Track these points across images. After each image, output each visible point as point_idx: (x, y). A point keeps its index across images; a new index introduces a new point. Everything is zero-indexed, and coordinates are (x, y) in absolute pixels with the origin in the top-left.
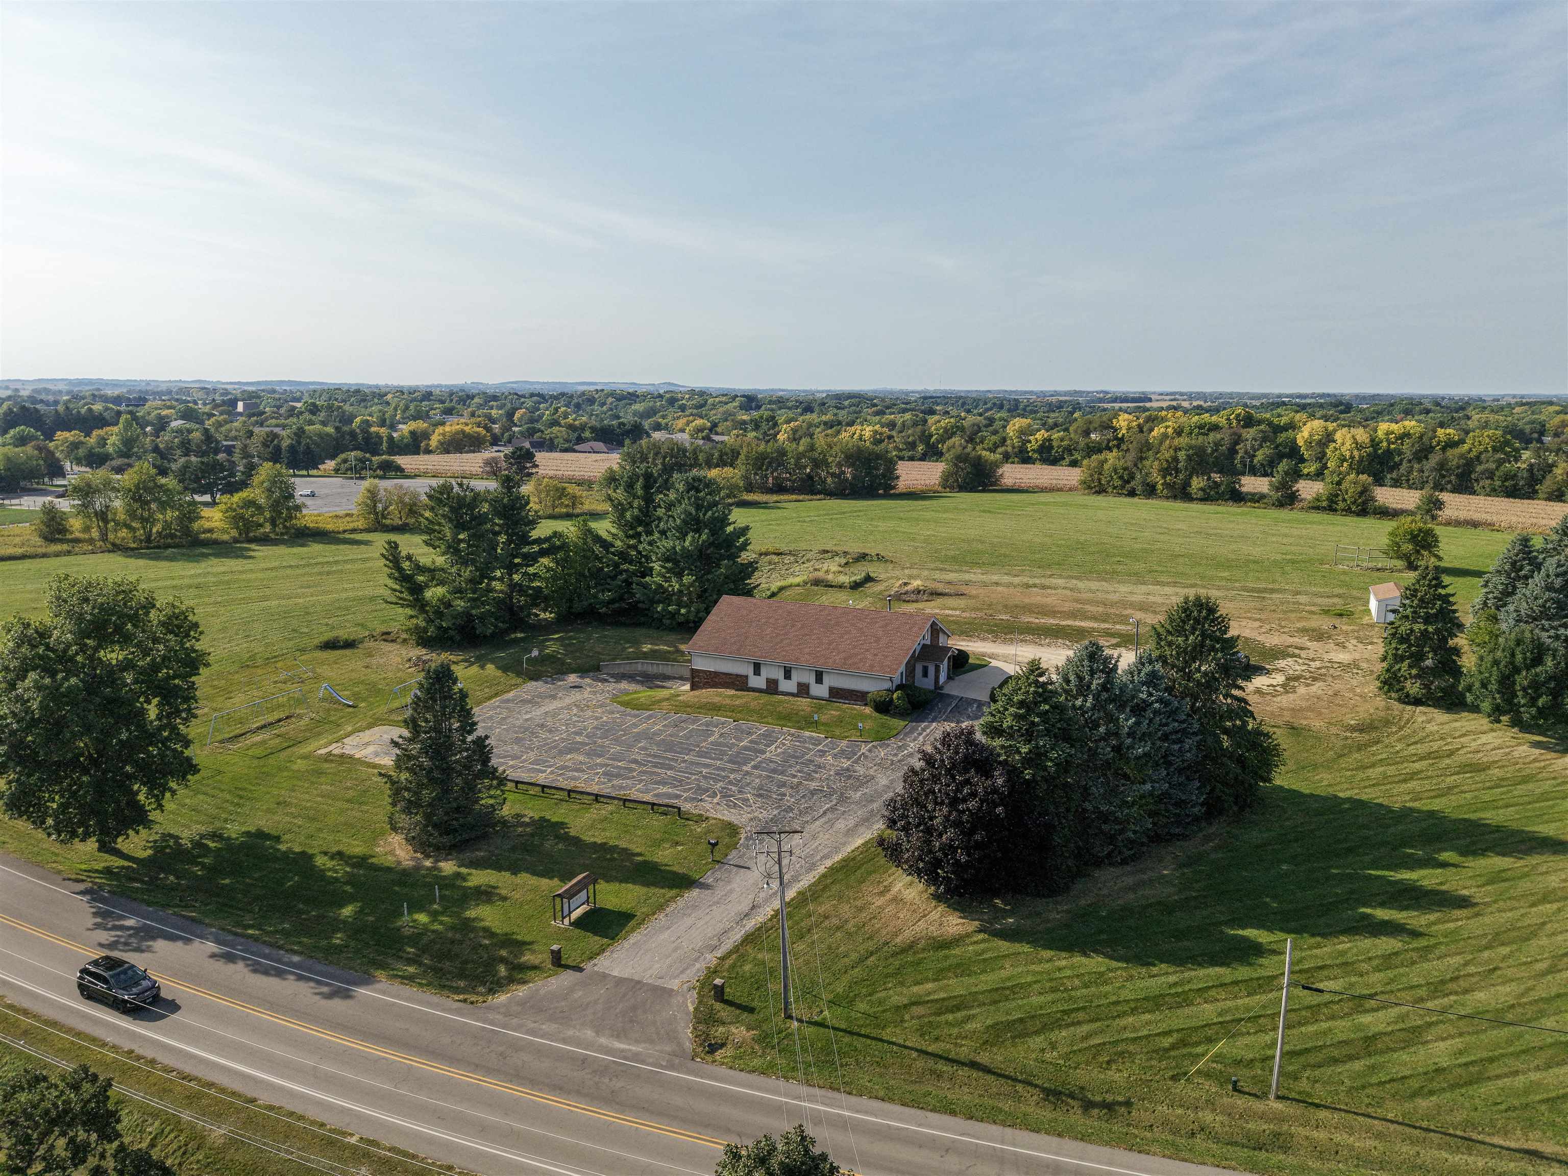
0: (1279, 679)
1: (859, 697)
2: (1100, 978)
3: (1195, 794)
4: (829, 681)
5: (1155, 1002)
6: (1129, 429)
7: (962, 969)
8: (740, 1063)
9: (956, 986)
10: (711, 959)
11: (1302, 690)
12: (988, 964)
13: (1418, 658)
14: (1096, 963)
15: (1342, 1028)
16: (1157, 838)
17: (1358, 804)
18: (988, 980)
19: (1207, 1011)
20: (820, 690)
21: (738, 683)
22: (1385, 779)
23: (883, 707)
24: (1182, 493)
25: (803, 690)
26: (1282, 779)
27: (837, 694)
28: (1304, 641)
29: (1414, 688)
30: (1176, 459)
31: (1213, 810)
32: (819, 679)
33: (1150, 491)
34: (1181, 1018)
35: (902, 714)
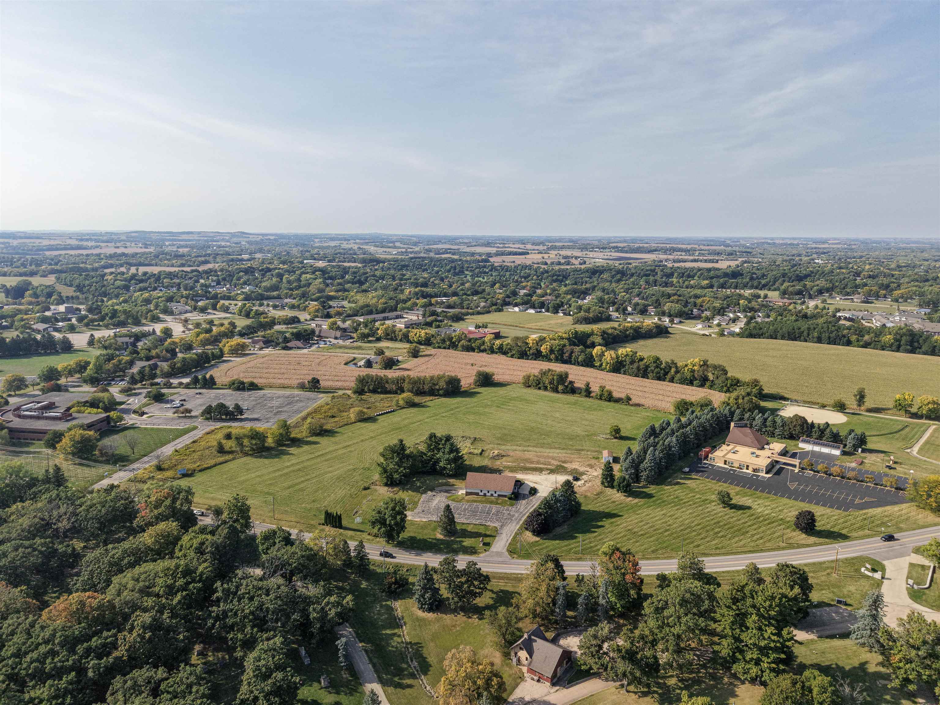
0: (583, 482)
1: (505, 496)
2: (559, 544)
3: (569, 514)
4: (497, 493)
5: (566, 546)
6: (533, 343)
7: (540, 545)
8: (517, 558)
9: (541, 547)
10: (506, 547)
11: (587, 485)
12: (544, 544)
13: (606, 479)
14: (557, 542)
15: (588, 546)
16: (564, 522)
17: (594, 511)
18: (544, 546)
19: (573, 546)
20: (496, 495)
21: (477, 494)
22: (599, 506)
23: (510, 499)
24: (556, 390)
25: (492, 495)
26: (582, 508)
27: (499, 496)
28: (588, 469)
29: (606, 484)
30: (553, 379)
31: (572, 515)
32: (495, 492)
33: (546, 388)
34: (570, 547)
35: (514, 500)
